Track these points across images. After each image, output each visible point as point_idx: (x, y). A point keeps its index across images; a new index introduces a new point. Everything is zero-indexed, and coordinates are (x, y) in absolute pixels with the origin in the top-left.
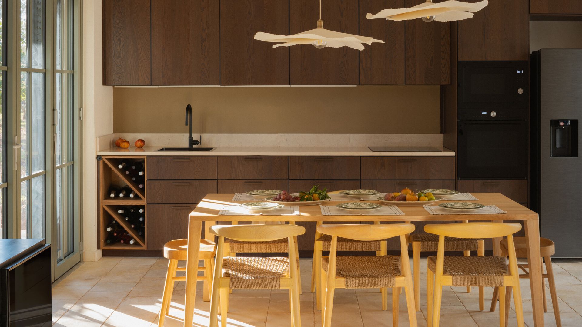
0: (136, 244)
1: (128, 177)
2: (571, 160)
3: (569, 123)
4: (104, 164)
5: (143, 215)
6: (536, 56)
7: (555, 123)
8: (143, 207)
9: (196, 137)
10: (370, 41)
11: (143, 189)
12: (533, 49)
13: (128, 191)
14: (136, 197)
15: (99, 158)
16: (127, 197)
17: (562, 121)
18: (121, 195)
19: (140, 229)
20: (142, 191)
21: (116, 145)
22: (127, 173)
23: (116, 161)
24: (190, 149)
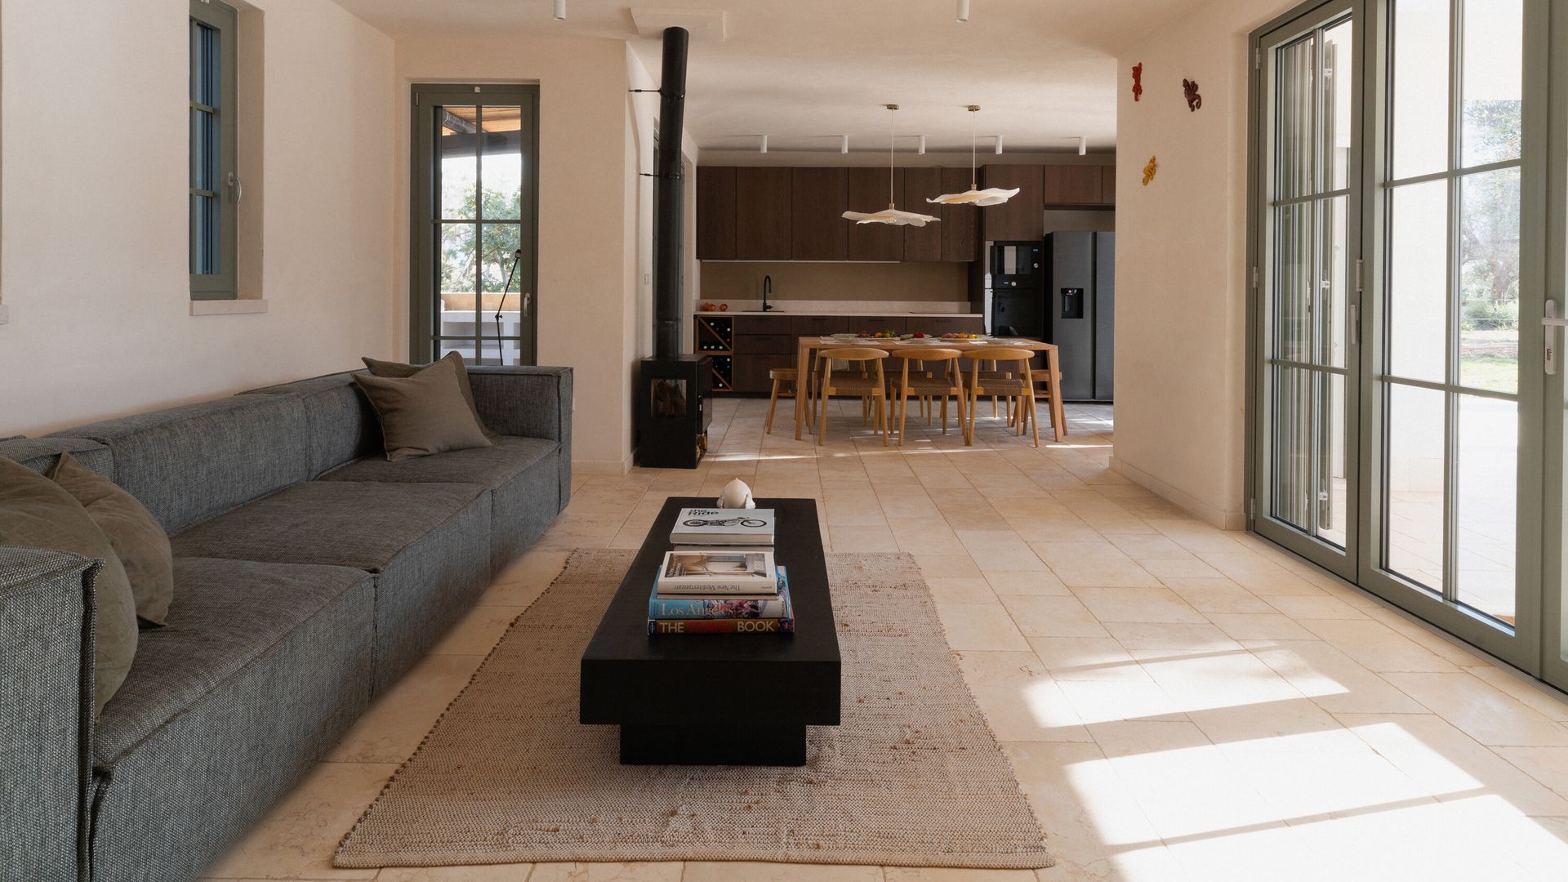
0: (724, 386)
1: (719, 333)
2: (1077, 320)
3: (1075, 291)
4: (700, 323)
5: (730, 363)
6: (1049, 238)
7: (1064, 291)
8: (730, 357)
9: (769, 303)
10: (929, 218)
11: (731, 342)
12: (1047, 231)
13: (717, 344)
14: (725, 349)
15: (695, 317)
16: (717, 349)
17: (1071, 289)
18: (713, 347)
19: (727, 375)
20: (730, 344)
21: (705, 309)
22: (718, 329)
23: (709, 319)
24: (764, 310)
